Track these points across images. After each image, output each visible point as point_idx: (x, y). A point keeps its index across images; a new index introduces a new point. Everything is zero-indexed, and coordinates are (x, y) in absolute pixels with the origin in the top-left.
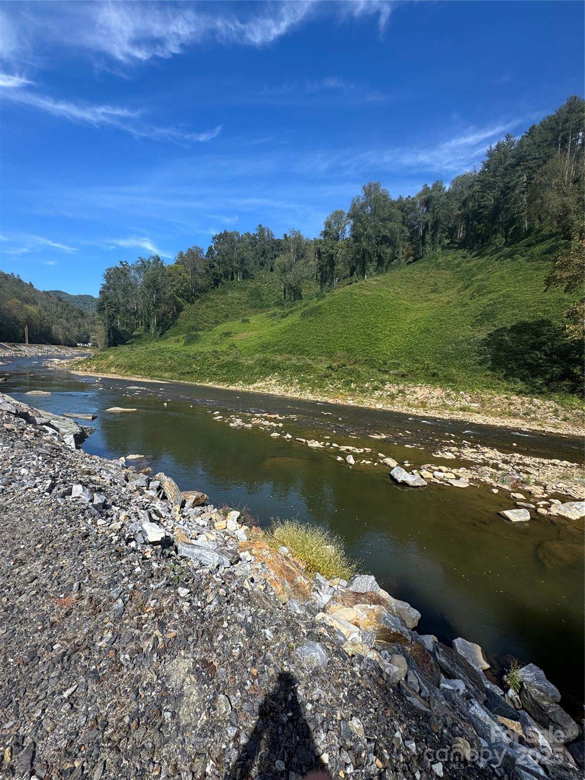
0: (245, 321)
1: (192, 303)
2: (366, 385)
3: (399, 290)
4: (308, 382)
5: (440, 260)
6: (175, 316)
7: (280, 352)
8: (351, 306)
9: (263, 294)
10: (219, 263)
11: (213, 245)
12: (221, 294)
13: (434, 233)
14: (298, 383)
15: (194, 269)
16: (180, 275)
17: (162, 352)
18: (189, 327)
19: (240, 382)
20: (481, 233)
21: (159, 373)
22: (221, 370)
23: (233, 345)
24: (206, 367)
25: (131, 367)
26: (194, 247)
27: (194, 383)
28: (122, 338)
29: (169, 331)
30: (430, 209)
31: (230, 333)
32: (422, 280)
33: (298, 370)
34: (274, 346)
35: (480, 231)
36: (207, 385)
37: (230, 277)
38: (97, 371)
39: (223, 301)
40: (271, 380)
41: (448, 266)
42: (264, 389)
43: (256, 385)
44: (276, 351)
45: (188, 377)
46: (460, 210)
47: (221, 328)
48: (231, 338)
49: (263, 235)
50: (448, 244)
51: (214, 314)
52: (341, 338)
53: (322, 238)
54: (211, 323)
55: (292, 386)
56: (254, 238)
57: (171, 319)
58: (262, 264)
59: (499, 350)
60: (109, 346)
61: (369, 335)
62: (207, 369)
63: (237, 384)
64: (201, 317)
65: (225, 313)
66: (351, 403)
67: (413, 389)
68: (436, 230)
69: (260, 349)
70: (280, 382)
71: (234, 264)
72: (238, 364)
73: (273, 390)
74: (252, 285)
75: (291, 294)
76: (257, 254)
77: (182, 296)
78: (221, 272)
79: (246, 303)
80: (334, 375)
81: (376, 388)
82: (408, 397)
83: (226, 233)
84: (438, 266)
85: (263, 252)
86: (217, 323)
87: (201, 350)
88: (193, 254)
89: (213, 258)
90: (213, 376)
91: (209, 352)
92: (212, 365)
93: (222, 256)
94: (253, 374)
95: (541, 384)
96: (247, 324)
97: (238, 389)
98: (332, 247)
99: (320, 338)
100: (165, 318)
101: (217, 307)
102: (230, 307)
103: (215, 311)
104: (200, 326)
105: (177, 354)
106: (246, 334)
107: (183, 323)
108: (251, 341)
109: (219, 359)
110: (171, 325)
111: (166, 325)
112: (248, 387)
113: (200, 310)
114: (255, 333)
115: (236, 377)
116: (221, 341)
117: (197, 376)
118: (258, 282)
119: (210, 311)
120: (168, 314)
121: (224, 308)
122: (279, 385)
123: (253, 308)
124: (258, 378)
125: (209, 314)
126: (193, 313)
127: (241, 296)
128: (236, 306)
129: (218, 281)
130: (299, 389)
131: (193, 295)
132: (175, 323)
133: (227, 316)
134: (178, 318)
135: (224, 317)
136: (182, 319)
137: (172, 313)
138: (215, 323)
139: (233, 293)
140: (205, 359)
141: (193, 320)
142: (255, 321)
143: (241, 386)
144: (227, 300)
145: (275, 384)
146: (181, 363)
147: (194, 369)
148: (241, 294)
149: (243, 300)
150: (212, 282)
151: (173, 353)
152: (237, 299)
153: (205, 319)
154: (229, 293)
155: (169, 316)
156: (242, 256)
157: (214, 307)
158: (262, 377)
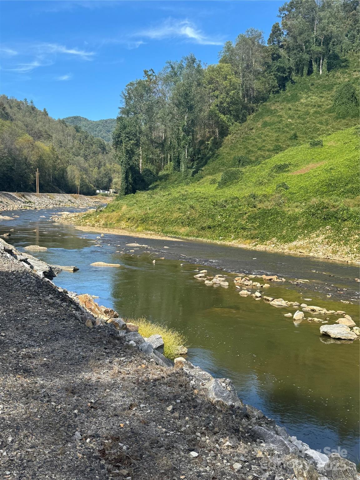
0: (314, 144)
1: (243, 120)
6: (217, 144)
7: (354, 192)
10: (288, 49)
11: (280, 21)
12: (289, 101)
15: (248, 67)
16: (225, 78)
17: (186, 199)
18: (234, 158)
19: (274, 239)
21: (175, 229)
22: (253, 222)
24: (233, 219)
25: (144, 220)
26: (248, 32)
27: (215, 241)
28: (143, 181)
29: (206, 167)
31: (286, 166)
34: (347, 184)
36: (230, 243)
37: (305, 71)
38: (106, 225)
39: (291, 112)
40: (318, 236)
42: (304, 248)
43: (294, 243)
44: (349, 191)
45: (208, 233)
47: (278, 159)
48: (285, 174)
51: (276, 135)
54: (268, 150)
55: (345, 244)
57: (211, 149)
60: (126, 193)
62: (235, 221)
63: (268, 242)
64: (254, 143)
65: (293, 132)
69: (325, 189)
70: (329, 240)
71: (314, 48)
72: (278, 213)
73: (317, 251)
74: (343, 78)
78: (292, 63)
79: (330, 111)
86: (278, 149)
87: (236, 194)
88: (247, 42)
89: (279, 42)
90: (240, 231)
91: (245, 197)
92: (241, 215)
93: (295, 38)
94: (294, 227)
96: (318, 149)
97: (267, 249)
100: (203, 148)
101: (280, 123)
102: (302, 122)
103: (276, 131)
104: (251, 157)
105: (202, 201)
106: (311, 165)
107: (227, 153)
108: (314, 176)
109: (255, 207)
110: (209, 158)
111: (202, 158)
112: (282, 246)
113: (254, 131)
114: (325, 164)
115: (269, 233)
116: (269, 180)
117: (220, 232)
118: (355, 71)
119: (269, 131)
120: (208, 141)
121: (291, 124)
122: (328, 244)
123: (340, 118)
124: (299, 234)
125: (267, 135)
126: (242, 136)
127: (323, 99)
128: (312, 119)
129: (286, 79)
130: (355, 250)
131: (245, 107)
132: (216, 155)
133: (295, 137)
134: (221, 147)
135: (291, 139)
136: (226, 147)
137: (212, 140)
138: (274, 150)
139: (309, 96)
140: (236, 207)
141: (241, 148)
142: (332, 143)
143: (274, 245)
144: (298, 111)
145: (322, 241)
146: (203, 214)
147: (218, 221)
148: (322, 97)
149: (325, 107)
150: (276, 83)
151: (198, 200)
152: (315, 106)
153: (260, 145)
154: (302, 98)
155: (208, 144)
156: (327, 31)
157: (275, 123)
158: (306, 232)
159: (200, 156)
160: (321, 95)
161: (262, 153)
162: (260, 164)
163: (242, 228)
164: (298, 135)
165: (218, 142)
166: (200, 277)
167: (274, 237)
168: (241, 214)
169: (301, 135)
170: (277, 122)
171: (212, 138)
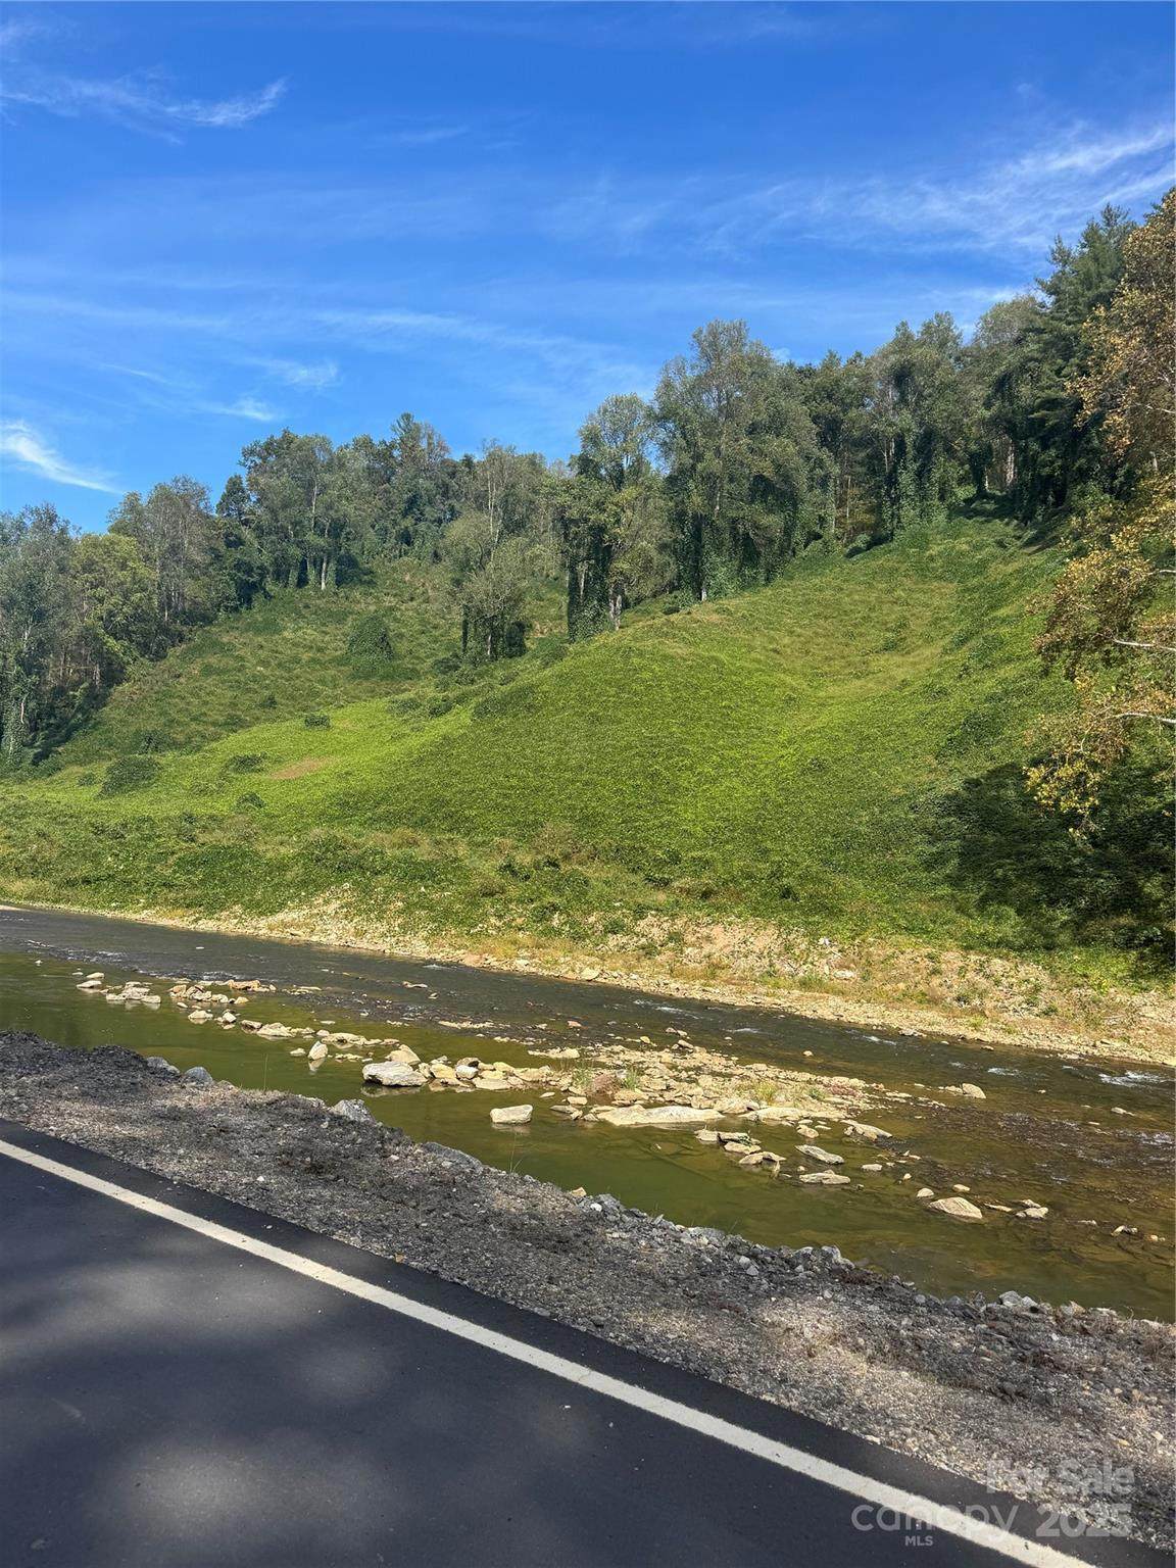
0: (312, 723)
1: (159, 656)
2: (592, 919)
3: (786, 641)
4: (431, 909)
5: (934, 550)
6: (96, 699)
7: (392, 820)
8: (621, 688)
9: (401, 636)
10: (260, 531)
11: (243, 473)
12: (258, 632)
13: (923, 466)
14: (401, 912)
15: (174, 549)
16: (123, 566)
17: (23, 816)
18: (138, 732)
19: (237, 908)
20: (1050, 476)
22: (188, 872)
23: (253, 798)
24: (144, 865)
26: (176, 481)
27: (99, 912)
29: (69, 746)
30: (911, 398)
31: (258, 760)
32: (863, 611)
33: (418, 872)
34: (378, 804)
35: (1047, 469)
36: (138, 917)
37: (293, 577)
39: (263, 654)
40: (327, 902)
41: (954, 567)
42: (299, 926)
43: (280, 916)
44: (380, 819)
45: (84, 892)
46: (988, 405)
47: (235, 743)
48: (255, 777)
49: (412, 448)
50: (968, 501)
51: (231, 694)
52: (573, 782)
53: (570, 474)
54: (214, 724)
55: (379, 919)
56: (385, 454)
57: (80, 709)
58: (407, 538)
59: (985, 824)
61: (654, 775)
62: (149, 869)
63: (225, 913)
65: (267, 693)
66: (521, 965)
67: (704, 931)
68: (928, 457)
69: (335, 811)
70: (349, 911)
71: (311, 537)
72: (244, 855)
73: (324, 931)
74: (363, 603)
75: (485, 639)
76: (390, 504)
78: (266, 559)
79: (340, 662)
80: (513, 892)
81: (614, 928)
82: (688, 951)
83: (287, 439)
84: (923, 571)
85: (412, 502)
86: (234, 724)
87: (147, 810)
88: (176, 502)
89: (240, 514)
90: (160, 890)
91: (168, 818)
92: (163, 857)
93: (273, 511)
94: (279, 884)
95: (1064, 925)
96: (319, 733)
97: (223, 929)
98: (600, 506)
99: (514, 782)
100: (62, 704)
101: (239, 671)
102: (286, 675)
103: (231, 687)
104: (174, 733)
105: (66, 823)
106: (306, 763)
107: (121, 721)
108: (315, 785)
109: (193, 840)
110: (76, 728)
111: (58, 727)
112: (254, 923)
113: (182, 680)
114: (335, 762)
115: (226, 894)
116: (220, 786)
117: (111, 891)
118: (387, 594)
119: (216, 686)
120: (72, 690)
121: (265, 678)
122: (346, 918)
123: (360, 678)
124: (291, 898)
125: (212, 693)
126: (156, 688)
127: (327, 638)
128: (305, 671)
129: (254, 587)
130: (397, 929)
131: (164, 630)
132: (93, 722)
133: (271, 703)
134: (105, 706)
135: (262, 706)
136: (117, 708)
137: (84, 689)
138: (226, 724)
139: (300, 628)
140: (149, 838)
141: (153, 712)
142: (347, 724)
143: (236, 921)
144: (278, 651)
145: (336, 913)
146: (71, 851)
147: (108, 868)
148: (326, 633)
149: (331, 653)
150: (232, 592)
151: (55, 819)
152: (311, 648)
153: (195, 711)
154: (285, 629)
155: (74, 697)
156: (336, 511)
157: (229, 671)
158: (303, 894)
159: (52, 721)
160: (324, 629)
161: (201, 728)
162: (199, 750)
163: (164, 885)
164: (276, 699)
165: (98, 695)
166: (92, 987)
167: (235, 903)
168: (162, 853)
169: (284, 702)
170: (234, 669)
171: (85, 685)
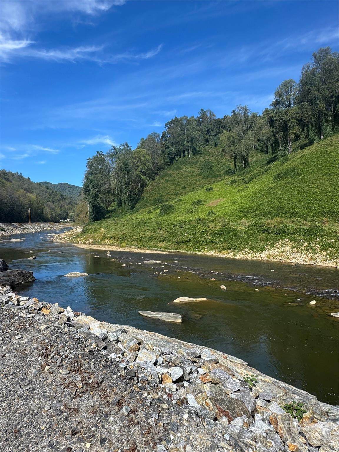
0: (208, 190)
1: (153, 179)
6: (141, 192)
9: (213, 166)
10: (172, 144)
11: (165, 130)
12: (176, 170)
15: (154, 151)
16: (143, 157)
17: (146, 223)
18: (154, 199)
22: (218, 237)
26: (152, 133)
28: (102, 213)
29: (138, 204)
31: (201, 201)
36: (208, 254)
37: (182, 154)
39: (179, 175)
40: (283, 246)
42: (281, 257)
47: (187, 198)
48: (204, 206)
49: (205, 117)
51: (174, 187)
54: (172, 195)
55: (316, 253)
56: (198, 120)
57: (137, 195)
58: (207, 141)
62: (202, 237)
63: (244, 252)
65: (183, 185)
71: (185, 143)
74: (201, 159)
75: (242, 162)
76: (203, 133)
77: (144, 174)
78: (174, 151)
79: (199, 175)
83: (176, 119)
85: (208, 131)
88: (151, 138)
89: (166, 141)
93: (175, 138)
94: (257, 240)
96: (212, 193)
97: (248, 258)
102: (186, 180)
103: (174, 185)
107: (148, 197)
110: (138, 199)
111: (133, 200)
112: (258, 255)
113: (161, 184)
115: (238, 245)
117: (193, 245)
118: (206, 156)
119: (170, 185)
121: (181, 181)
123: (206, 178)
124: (265, 245)
125: (169, 187)
126: (155, 187)
127: (194, 169)
128: (191, 178)
129: (173, 159)
131: (153, 172)
132: (142, 197)
133: (185, 188)
134: (143, 193)
135: (183, 189)
136: (146, 193)
139: (186, 167)
141: (156, 193)
143: (250, 255)
144: (183, 174)
148: (193, 168)
149: (196, 173)
150: (168, 160)
152: (191, 172)
153: (166, 192)
154: (183, 168)
155: (135, 192)
156: (192, 135)
158: (269, 243)
159: (131, 198)
169: (188, 187)
170: (173, 180)
171: (137, 189)
